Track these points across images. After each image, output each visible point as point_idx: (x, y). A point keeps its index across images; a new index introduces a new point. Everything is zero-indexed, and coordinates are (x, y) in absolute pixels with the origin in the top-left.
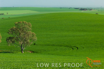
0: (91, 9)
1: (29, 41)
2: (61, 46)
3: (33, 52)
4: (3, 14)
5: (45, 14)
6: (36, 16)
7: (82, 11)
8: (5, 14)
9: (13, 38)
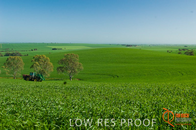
0: (136, 46)
1: (76, 70)
2: (104, 75)
3: (80, 79)
4: (61, 49)
5: (95, 49)
6: (87, 50)
7: (128, 47)
8: (63, 49)
9: (63, 67)
